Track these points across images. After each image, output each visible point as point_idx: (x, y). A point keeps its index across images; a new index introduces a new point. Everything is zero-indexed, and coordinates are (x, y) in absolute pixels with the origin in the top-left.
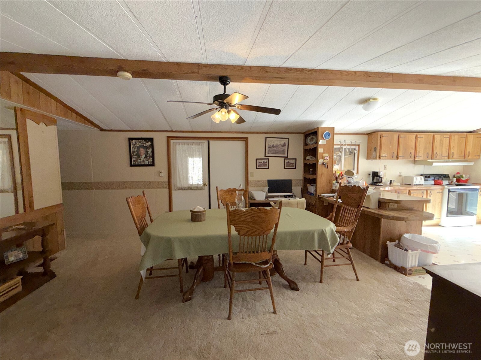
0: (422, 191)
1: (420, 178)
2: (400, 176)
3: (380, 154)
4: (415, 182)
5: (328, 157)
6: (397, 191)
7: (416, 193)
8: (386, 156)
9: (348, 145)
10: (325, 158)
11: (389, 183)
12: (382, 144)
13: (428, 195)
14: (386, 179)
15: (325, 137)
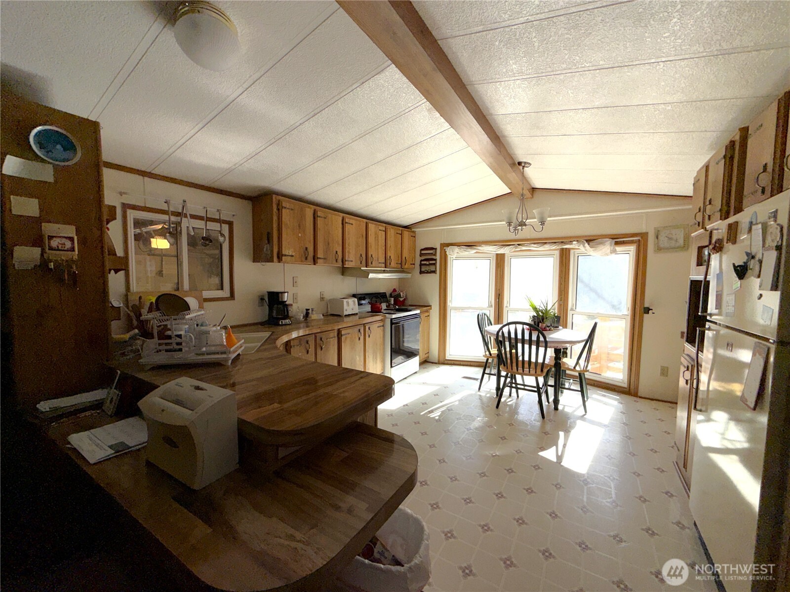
0: (358, 328)
1: (353, 301)
2: (322, 299)
3: (279, 248)
4: (346, 310)
5: (71, 239)
6: (317, 335)
7: (349, 334)
8: (292, 256)
9: (193, 217)
10: (54, 243)
11: (304, 317)
12: (283, 226)
13: (367, 335)
14: (297, 309)
15: (43, 148)
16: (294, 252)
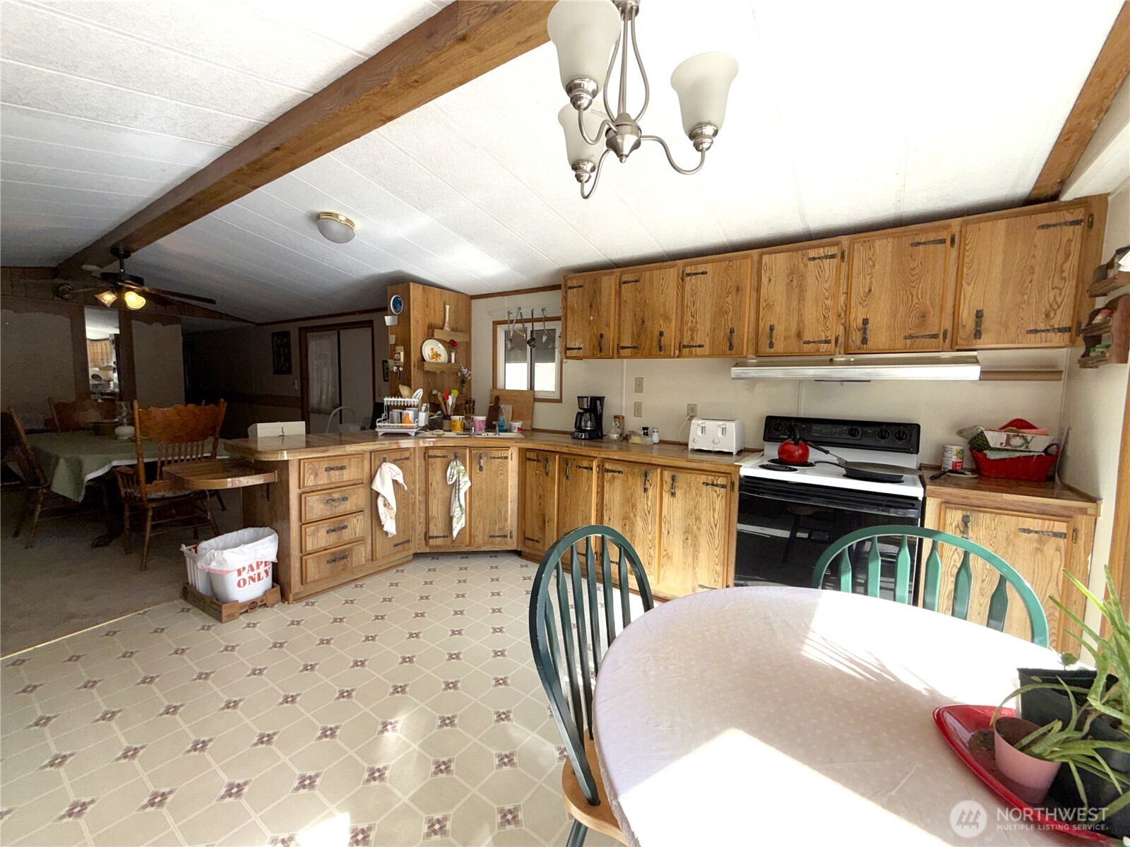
0: (644, 469)
7: (620, 472)
8: (580, 349)
10: (396, 357)
12: (568, 312)
13: (665, 489)
14: (639, 424)
15: (395, 307)
16: (583, 342)
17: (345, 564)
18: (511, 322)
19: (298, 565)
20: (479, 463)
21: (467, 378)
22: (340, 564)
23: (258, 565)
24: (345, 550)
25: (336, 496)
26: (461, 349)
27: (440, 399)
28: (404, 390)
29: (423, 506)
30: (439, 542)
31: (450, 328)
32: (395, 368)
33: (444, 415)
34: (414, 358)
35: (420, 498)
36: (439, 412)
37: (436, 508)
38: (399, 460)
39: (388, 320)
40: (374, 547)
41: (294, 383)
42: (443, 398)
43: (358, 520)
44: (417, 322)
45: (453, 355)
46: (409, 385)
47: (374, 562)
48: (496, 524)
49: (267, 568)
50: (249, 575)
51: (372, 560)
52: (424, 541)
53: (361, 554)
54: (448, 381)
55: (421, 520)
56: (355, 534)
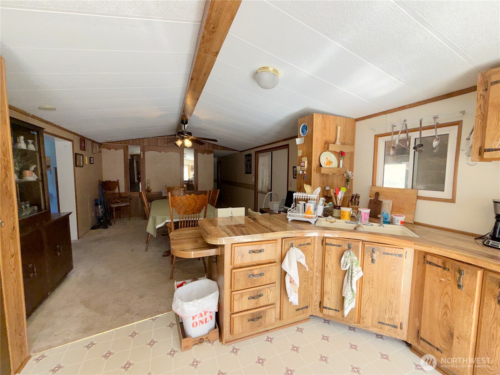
3: (482, 142)
10: (302, 164)
15: (303, 132)
17: (260, 322)
18: (396, 133)
19: (228, 320)
20: (372, 257)
21: (350, 177)
22: (257, 323)
23: (205, 313)
24: (261, 312)
25: (256, 272)
26: (347, 156)
27: (332, 194)
28: (307, 188)
29: (319, 281)
30: (332, 313)
31: (340, 142)
32: (301, 172)
33: (335, 206)
34: (314, 164)
35: (317, 274)
36: (331, 203)
37: (331, 286)
38: (303, 245)
39: (298, 141)
40: (282, 310)
41: (252, 178)
42: (335, 194)
43: (271, 290)
44: (317, 140)
45: (341, 162)
46: (310, 184)
47: (281, 321)
48: (386, 313)
49: (211, 314)
50: (199, 319)
51: (280, 319)
52: (319, 307)
53: (272, 315)
54: (337, 181)
55: (317, 291)
56: (268, 300)
